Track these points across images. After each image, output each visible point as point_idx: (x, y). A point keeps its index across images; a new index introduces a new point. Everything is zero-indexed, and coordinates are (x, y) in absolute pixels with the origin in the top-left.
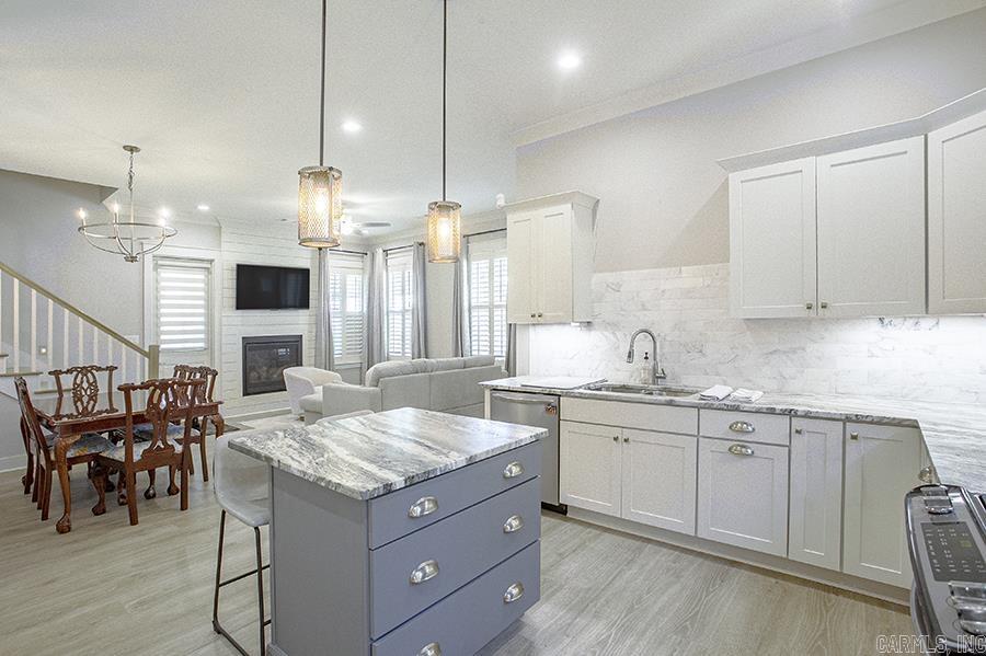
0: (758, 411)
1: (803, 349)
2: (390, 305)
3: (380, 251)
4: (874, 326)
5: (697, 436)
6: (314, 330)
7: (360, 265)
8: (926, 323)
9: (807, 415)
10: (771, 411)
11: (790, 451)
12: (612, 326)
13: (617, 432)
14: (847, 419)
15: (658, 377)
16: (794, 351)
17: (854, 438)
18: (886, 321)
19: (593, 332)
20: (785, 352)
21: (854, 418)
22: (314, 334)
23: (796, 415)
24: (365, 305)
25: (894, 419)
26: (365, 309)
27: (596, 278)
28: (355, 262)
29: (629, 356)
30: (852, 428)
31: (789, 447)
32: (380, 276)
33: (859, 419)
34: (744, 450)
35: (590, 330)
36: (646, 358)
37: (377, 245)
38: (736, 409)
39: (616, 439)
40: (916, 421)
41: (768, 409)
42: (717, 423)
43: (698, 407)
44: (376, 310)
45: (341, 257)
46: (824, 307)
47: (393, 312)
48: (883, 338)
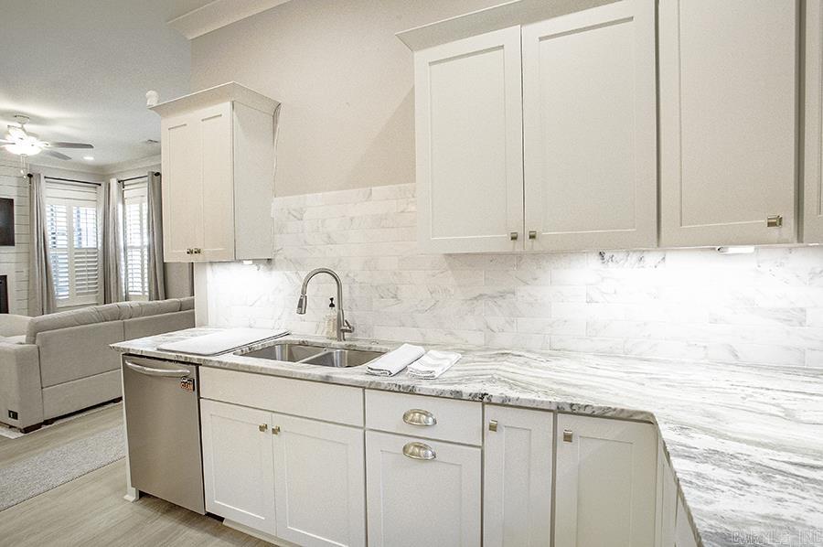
0: (440, 396)
1: (514, 293)
2: (128, 241)
3: (114, 182)
4: (593, 262)
5: (363, 428)
6: (25, 270)
7: (93, 197)
8: (652, 258)
9: (505, 403)
10: (457, 396)
11: (482, 452)
12: (295, 263)
13: (265, 419)
14: (559, 410)
15: (344, 331)
16: (502, 295)
17: (568, 438)
18: (607, 256)
19: (274, 273)
20: (492, 297)
21: (568, 409)
22: (25, 274)
23: (490, 403)
24: (100, 241)
25: (622, 410)
26: (100, 245)
27: (277, 204)
28: (88, 193)
29: (300, 306)
30: (565, 423)
31: (482, 448)
32: (115, 209)
33: (574, 410)
34: (422, 452)
35: (271, 269)
36: (332, 305)
37: (112, 175)
38: (411, 391)
39: (262, 428)
40: (652, 415)
41: (452, 392)
42: (386, 411)
43: (364, 387)
44: (111, 246)
45: (66, 187)
46: (532, 237)
47: (132, 247)
48: (603, 279)
